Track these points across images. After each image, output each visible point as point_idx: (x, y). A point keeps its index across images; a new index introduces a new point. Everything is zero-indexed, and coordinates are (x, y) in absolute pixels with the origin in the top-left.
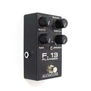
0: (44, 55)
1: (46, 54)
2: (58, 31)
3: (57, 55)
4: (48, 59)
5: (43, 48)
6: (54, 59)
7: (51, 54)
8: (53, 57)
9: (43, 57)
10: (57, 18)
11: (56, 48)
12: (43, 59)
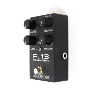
0: (35, 55)
1: (37, 55)
2: (49, 30)
3: (48, 57)
4: (38, 60)
5: (34, 49)
6: (45, 61)
7: (41, 55)
8: (44, 59)
9: (34, 58)
10: (48, 16)
11: (47, 49)
12: (34, 60)
